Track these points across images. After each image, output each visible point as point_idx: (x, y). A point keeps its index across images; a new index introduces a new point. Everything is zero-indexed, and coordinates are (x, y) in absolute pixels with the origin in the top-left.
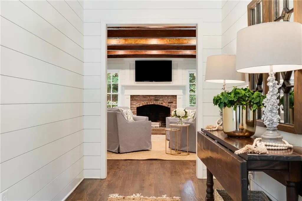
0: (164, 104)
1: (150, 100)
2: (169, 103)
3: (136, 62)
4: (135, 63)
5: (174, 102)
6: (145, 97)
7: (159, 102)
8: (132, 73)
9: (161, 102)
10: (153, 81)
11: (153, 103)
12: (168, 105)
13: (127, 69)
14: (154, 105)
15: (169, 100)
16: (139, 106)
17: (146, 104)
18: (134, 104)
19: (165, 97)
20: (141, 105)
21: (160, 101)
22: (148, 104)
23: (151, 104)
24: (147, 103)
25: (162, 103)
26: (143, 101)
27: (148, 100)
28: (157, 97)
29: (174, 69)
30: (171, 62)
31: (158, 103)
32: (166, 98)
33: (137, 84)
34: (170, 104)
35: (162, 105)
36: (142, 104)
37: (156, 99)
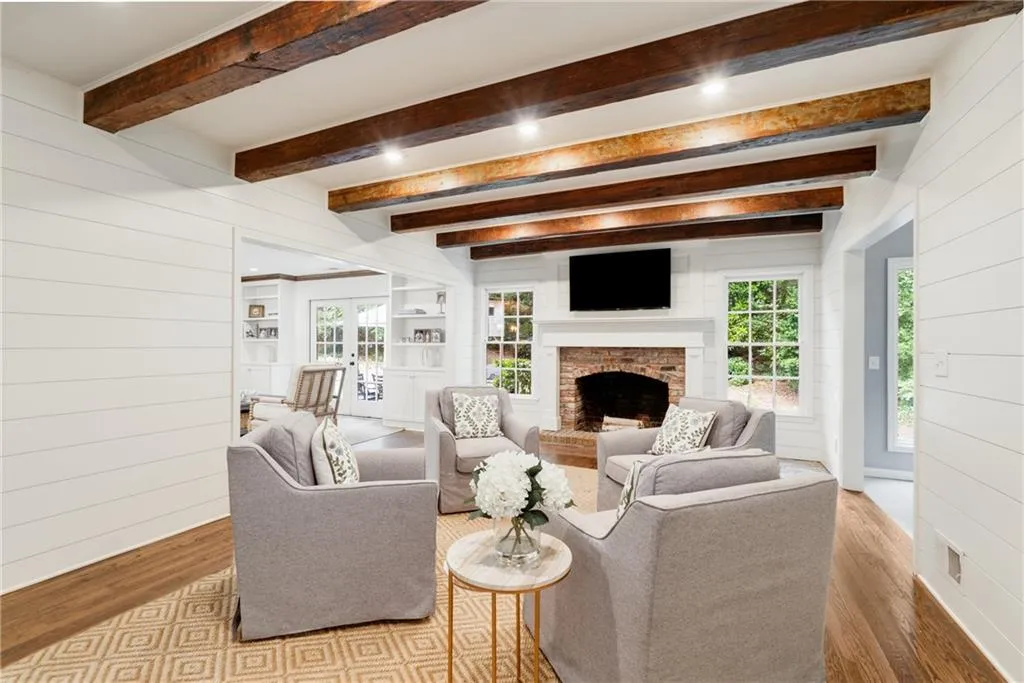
0: (650, 373)
1: (612, 360)
2: (663, 369)
3: (573, 260)
4: (568, 263)
5: (680, 367)
6: (597, 353)
7: (634, 365)
8: (562, 289)
9: (640, 366)
10: (615, 309)
11: (617, 369)
12: (662, 376)
13: (553, 279)
14: (621, 374)
15: (664, 362)
16: (580, 376)
17: (600, 370)
18: (569, 368)
19: (653, 353)
20: (587, 374)
21: (638, 363)
22: (605, 370)
23: (611, 370)
24: (602, 367)
25: (643, 370)
26: (592, 361)
27: (605, 360)
28: (629, 353)
29: (678, 272)
30: (667, 252)
31: (634, 368)
32: (656, 355)
33: (576, 316)
34: (666, 373)
35: (643, 374)
36: (590, 369)
37: (628, 357)
